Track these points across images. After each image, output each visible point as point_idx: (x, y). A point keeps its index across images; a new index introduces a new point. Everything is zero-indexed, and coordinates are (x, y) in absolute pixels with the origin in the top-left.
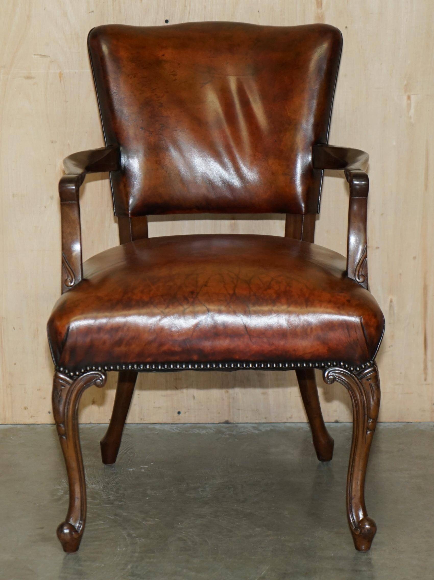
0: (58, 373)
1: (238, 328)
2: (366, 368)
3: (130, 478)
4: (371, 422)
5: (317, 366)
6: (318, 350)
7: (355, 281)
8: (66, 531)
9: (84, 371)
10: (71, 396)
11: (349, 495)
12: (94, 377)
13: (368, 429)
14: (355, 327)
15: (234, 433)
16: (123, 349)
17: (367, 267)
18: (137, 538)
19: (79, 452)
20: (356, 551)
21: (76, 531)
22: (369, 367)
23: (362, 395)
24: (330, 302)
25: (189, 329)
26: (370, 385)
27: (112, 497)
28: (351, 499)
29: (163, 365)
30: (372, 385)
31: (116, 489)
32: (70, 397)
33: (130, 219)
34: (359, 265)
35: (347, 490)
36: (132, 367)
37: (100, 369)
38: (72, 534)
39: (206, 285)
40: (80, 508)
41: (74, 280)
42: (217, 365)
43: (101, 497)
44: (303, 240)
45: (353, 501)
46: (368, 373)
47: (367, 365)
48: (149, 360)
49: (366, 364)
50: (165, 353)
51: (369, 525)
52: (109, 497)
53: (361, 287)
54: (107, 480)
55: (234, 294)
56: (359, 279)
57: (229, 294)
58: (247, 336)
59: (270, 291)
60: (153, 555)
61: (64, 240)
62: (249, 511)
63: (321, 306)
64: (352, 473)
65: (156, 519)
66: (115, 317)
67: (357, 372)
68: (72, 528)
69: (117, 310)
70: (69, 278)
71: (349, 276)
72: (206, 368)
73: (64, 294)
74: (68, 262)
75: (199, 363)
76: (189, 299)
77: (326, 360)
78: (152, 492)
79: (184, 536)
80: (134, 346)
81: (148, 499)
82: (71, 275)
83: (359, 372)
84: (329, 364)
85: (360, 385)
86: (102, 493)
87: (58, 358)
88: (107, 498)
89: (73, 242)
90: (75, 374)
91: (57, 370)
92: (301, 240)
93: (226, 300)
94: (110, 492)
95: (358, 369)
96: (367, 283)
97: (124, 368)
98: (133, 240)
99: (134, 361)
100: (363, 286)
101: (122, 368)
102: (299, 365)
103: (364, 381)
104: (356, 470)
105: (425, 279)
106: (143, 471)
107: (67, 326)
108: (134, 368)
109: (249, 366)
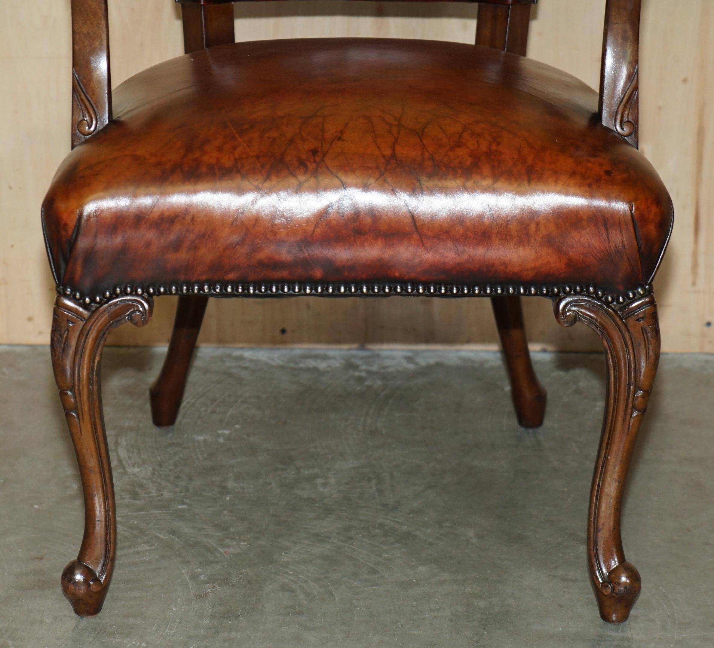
0: (62, 298)
1: (399, 221)
2: (636, 298)
3: (200, 456)
4: (641, 396)
5: (545, 292)
6: (549, 263)
7: (616, 132)
8: (79, 577)
9: (110, 294)
10: (87, 341)
11: (592, 524)
12: (129, 307)
13: (634, 407)
14: (620, 223)
15: (375, 368)
16: (183, 256)
17: (638, 106)
18: (208, 583)
19: (101, 439)
20: (601, 621)
21: (97, 580)
22: (642, 297)
23: (627, 347)
24: (573, 174)
25: (308, 221)
26: (642, 329)
27: (166, 494)
28: (596, 531)
29: (257, 286)
30: (645, 331)
31: (176, 477)
32: (85, 342)
33: (202, 6)
34: (622, 103)
35: (590, 514)
36: (199, 290)
37: (140, 291)
38: (89, 585)
39: (340, 139)
40: (103, 538)
41: (94, 122)
42: (359, 288)
43: (147, 494)
44: (507, 51)
45: (600, 534)
46: (638, 307)
47: (639, 293)
48: (231, 276)
49: (636, 291)
50: (262, 264)
51: (628, 577)
52: (162, 495)
53: (626, 143)
54: (159, 458)
55: (394, 155)
56: (622, 129)
57: (384, 156)
58: (415, 236)
59: (460, 152)
60: (235, 622)
61: (77, 48)
62: (405, 528)
63: (556, 182)
64: (600, 485)
65: (242, 543)
66: (169, 194)
67: (619, 306)
68: (89, 574)
69: (172, 183)
70: (85, 119)
71: (604, 123)
72: (338, 293)
73: (75, 149)
74: (84, 89)
75: (325, 283)
76: (308, 164)
77: (561, 282)
78: (236, 485)
79: (292, 581)
80: (203, 250)
81: (230, 500)
82: (89, 112)
83: (624, 304)
84: (568, 289)
85: (623, 328)
86: (150, 485)
87: (62, 271)
88: (158, 496)
89: (94, 52)
90: (93, 300)
91: (61, 294)
92: (504, 50)
93: (378, 168)
94: (164, 483)
95: (621, 300)
96: (637, 137)
97: (185, 292)
98: (208, 45)
99: (204, 277)
100: (630, 141)
101: (182, 290)
102: (511, 290)
103: (631, 322)
104: (608, 479)
105: (701, 116)
106: (221, 440)
107: (78, 212)
108: (204, 291)
109: (418, 290)
